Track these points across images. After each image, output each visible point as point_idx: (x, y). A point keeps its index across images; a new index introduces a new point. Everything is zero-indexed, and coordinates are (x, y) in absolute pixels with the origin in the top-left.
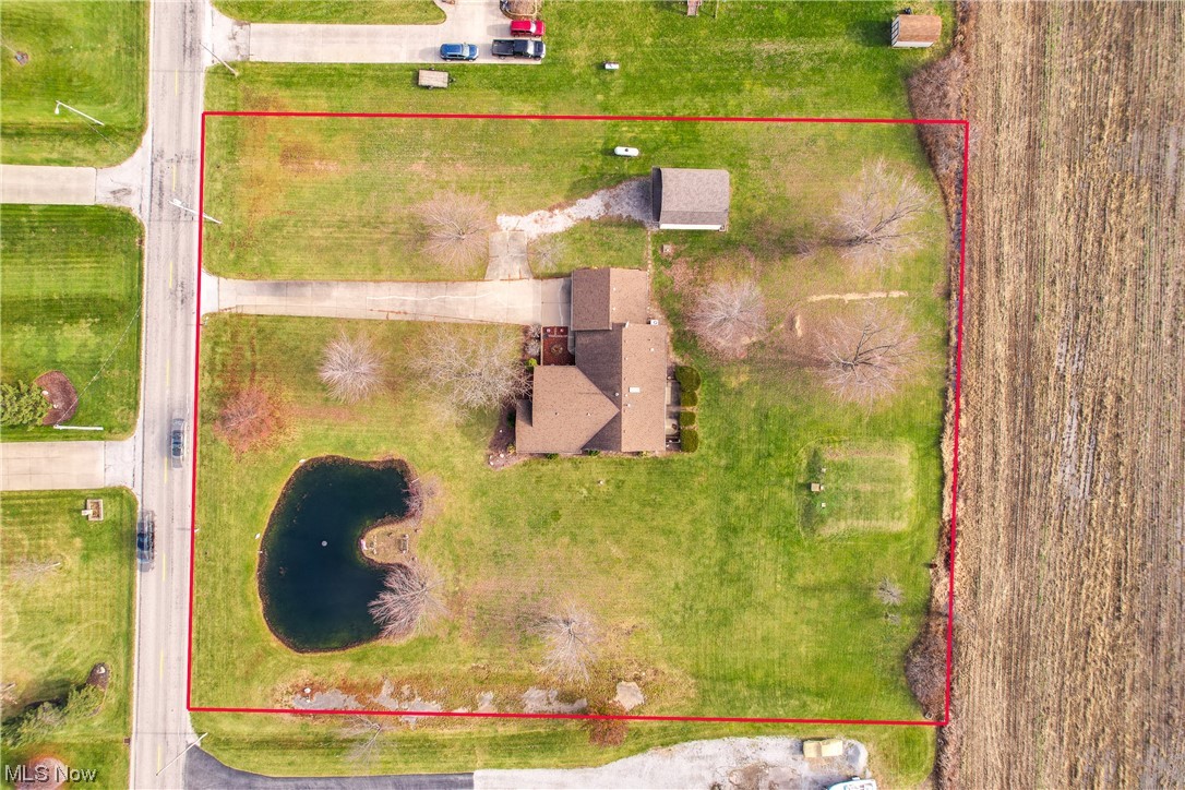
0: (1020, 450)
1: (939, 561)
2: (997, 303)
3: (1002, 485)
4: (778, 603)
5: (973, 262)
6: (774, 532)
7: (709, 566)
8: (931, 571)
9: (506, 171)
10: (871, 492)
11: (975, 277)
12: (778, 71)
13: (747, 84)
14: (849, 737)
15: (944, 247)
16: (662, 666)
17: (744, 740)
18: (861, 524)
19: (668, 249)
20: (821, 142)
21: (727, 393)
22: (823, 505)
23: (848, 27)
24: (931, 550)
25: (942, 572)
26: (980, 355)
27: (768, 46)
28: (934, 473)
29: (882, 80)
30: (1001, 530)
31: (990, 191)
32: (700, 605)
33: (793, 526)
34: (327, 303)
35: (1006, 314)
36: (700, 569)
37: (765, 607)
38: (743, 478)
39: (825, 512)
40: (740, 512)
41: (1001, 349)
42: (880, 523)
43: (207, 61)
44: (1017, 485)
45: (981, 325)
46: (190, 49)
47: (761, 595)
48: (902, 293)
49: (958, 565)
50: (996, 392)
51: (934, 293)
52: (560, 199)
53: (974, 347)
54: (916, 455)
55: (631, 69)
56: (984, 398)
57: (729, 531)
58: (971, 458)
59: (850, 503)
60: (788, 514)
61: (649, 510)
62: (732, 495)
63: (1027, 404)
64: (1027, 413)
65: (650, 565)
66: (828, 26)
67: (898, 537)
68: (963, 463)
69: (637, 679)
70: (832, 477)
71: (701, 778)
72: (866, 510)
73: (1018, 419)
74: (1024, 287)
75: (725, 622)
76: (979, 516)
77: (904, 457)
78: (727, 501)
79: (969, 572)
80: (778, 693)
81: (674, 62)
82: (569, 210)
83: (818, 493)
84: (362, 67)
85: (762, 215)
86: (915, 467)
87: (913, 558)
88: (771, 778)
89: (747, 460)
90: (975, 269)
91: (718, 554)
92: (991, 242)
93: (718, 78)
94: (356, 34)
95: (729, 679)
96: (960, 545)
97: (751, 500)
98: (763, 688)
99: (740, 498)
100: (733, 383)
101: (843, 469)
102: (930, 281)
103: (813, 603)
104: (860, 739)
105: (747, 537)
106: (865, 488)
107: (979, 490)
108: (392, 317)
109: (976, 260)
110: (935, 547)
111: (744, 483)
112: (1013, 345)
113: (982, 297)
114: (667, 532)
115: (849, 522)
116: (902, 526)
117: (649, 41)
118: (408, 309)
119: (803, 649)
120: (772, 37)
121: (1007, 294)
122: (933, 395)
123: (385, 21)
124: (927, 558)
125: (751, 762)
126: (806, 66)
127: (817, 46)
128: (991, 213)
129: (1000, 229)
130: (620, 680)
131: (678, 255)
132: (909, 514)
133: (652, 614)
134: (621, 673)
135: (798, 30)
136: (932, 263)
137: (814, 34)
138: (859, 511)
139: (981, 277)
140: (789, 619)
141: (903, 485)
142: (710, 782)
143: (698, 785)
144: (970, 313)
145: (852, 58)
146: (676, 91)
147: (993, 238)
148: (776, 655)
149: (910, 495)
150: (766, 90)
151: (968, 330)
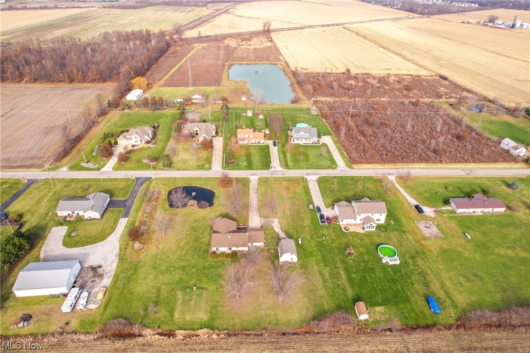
1: (160, 331)
4: (157, 281)
6: (181, 279)
7: (173, 263)
8: (156, 328)
9: (290, 220)
10: (191, 304)
11: (273, 340)
12: (334, 275)
13: (328, 268)
14: (102, 302)
15: (284, 329)
16: (144, 254)
17: (113, 273)
18: (180, 302)
19: (272, 251)
20: (314, 288)
22: (188, 291)
24: (165, 328)
25: (155, 332)
26: (241, 343)
27: (342, 273)
28: (196, 327)
29: (341, 305)
31: (308, 344)
32: (161, 262)
33: (182, 284)
34: (252, 194)
36: (173, 261)
37: (155, 278)
38: (201, 271)
39: (186, 291)
40: (189, 271)
42: (179, 308)
43: (305, 176)
45: (254, 343)
46: (308, 174)
47: (161, 277)
48: (264, 314)
49: (157, 336)
51: (263, 325)
52: (284, 229)
53: (244, 340)
54: (202, 321)
55: (324, 242)
56: (223, 345)
57: (183, 268)
58: (199, 341)
59: (188, 298)
60: (186, 283)
61: (194, 249)
62: (195, 268)
65: (177, 250)
66: (355, 288)
67: (172, 315)
68: (197, 338)
69: (143, 248)
70: (198, 293)
71: (105, 263)
72: (184, 303)
75: (154, 268)
76: (175, 345)
77: (203, 316)
78: (194, 267)
79: (152, 342)
80: (126, 282)
81: (330, 251)
82: (281, 232)
83: (193, 289)
84: (311, 196)
86: (198, 321)
87: (163, 321)
88: (97, 281)
89: (206, 272)
90: (275, 340)
91: (176, 266)
93: (328, 261)
94: (319, 195)
95: (135, 270)
96: (165, 338)
97: (193, 273)
98: (129, 278)
99: (194, 270)
101: (200, 295)
102: (269, 324)
103: (154, 290)
104: (100, 306)
105: (181, 273)
106: (192, 303)
107: (186, 344)
108: (250, 203)
109: (280, 340)
111: (199, 271)
113: (264, 343)
114: (186, 254)
115: (181, 298)
116: (176, 315)
117: (334, 245)
118: (252, 205)
119: (139, 288)
120: (346, 273)
122: (225, 326)
123: (323, 199)
124: (162, 327)
125: (105, 275)
126: (339, 283)
127: (347, 286)
128: (299, 345)
129: (293, 349)
130: (143, 244)
131: (271, 254)
132: (180, 318)
133: (162, 251)
134: (145, 245)
135: (351, 280)
136: (276, 324)
137: (351, 285)
138: (185, 301)
139: (273, 343)
140: (151, 284)
141: (192, 315)
142: (103, 265)
143: (104, 263)
144: (258, 339)
145: (346, 296)
146: (321, 252)
147: (289, 346)
148: (139, 281)
149: (188, 318)
150: (328, 273)
151: (251, 338)
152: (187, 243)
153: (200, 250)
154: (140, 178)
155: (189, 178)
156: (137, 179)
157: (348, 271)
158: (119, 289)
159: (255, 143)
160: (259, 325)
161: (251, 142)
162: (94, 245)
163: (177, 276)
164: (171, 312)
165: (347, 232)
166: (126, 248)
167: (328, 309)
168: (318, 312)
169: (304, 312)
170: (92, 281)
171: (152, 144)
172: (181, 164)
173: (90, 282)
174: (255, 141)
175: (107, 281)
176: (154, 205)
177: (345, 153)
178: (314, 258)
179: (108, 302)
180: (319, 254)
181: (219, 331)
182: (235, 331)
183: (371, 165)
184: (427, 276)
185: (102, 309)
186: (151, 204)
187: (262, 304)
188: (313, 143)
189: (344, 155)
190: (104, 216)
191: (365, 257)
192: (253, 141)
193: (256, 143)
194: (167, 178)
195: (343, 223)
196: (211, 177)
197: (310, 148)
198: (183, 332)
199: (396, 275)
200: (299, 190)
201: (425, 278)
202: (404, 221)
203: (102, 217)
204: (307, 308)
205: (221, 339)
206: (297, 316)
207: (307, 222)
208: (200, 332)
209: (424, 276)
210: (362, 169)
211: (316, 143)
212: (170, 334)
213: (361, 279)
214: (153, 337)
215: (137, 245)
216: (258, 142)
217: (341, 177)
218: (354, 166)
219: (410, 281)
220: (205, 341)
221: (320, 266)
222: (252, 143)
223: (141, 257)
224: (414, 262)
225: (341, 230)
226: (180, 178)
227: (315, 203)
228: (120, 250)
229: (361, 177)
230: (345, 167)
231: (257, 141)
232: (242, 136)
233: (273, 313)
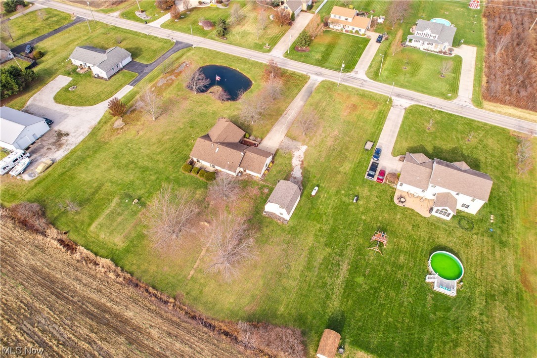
0: (75, 300)
1: (65, 237)
2: (153, 324)
3: (68, 281)
4: (106, 174)
5: (183, 322)
6: (132, 183)
7: (139, 159)
8: (64, 232)
9: (324, 154)
10: (116, 220)
11: (174, 319)
12: (330, 265)
13: (328, 250)
14: (38, 177)
15: (200, 310)
16: (119, 136)
17: (73, 147)
18: (108, 211)
19: (266, 191)
20: (285, 271)
21: (195, 189)
22: (127, 201)
23: (344, 312)
25: (59, 237)
26: (135, 301)
27: (345, 267)
28: (102, 252)
29: (307, 318)
30: (50, 271)
31: (215, 353)
32: (128, 152)
33: (128, 190)
34: (299, 100)
35: (144, 327)
36: (140, 157)
37: (108, 170)
38: (160, 181)
39: (123, 201)
40: (148, 176)
41: (129, 314)
42: (102, 218)
43: (393, 98)
44: (62, 289)
45: (149, 310)
46: (399, 96)
47: (114, 171)
48: (190, 276)
49: (56, 243)
50: (111, 300)
51: (180, 291)
52: (305, 165)
53: (141, 300)
54: (115, 248)
55: (352, 207)
56: (113, 293)
57: (144, 169)
58: (93, 273)
59: (119, 210)
60: (134, 190)
61: (173, 150)
62: (157, 175)
63: (92, 315)
64: (88, 312)
65: (154, 144)
66: (348, 301)
67: (90, 225)
68: (94, 267)
69: (122, 128)
70: (135, 208)
71: (74, 133)
72: (112, 216)
73: (89, 305)
74: (151, 345)
75: (116, 157)
76: (66, 264)
77: (118, 241)
78: (156, 173)
79: (48, 248)
80: (77, 162)
81: (351, 223)
82: (299, 167)
83: (133, 201)
84: (381, 130)
85: (262, 230)
86: (111, 245)
87: (76, 227)
88: (53, 150)
89: (165, 185)
90: (178, 320)
91: (140, 164)
92: (187, 338)
93: (336, 238)
94: (394, 132)
95: (96, 151)
96: (63, 249)
97: (150, 180)
98: (83, 159)
99: (153, 178)
100: (198, 192)
102: (187, 294)
103: (95, 185)
104: (33, 181)
105: (138, 174)
106: (119, 219)
107: (77, 269)
108: (286, 112)
109: (183, 324)
110: (72, 239)
111: (158, 181)
112: (126, 322)
113: (162, 317)
114: (160, 153)
115: (112, 208)
116: (93, 228)
117: (363, 217)
118: (286, 116)
119: (83, 175)
120: (350, 270)
121: (154, 332)
122: (134, 268)
123: (396, 140)
124: (71, 233)
125: (64, 146)
126: (329, 281)
127: (338, 291)
128: (202, 346)
129: (191, 347)
130: (126, 124)
131: (262, 193)
132: (94, 233)
133: (138, 139)
134: (127, 125)
135: (350, 285)
136: (195, 299)
137: (345, 292)
138: (113, 213)
139: (172, 322)
140: (97, 176)
141: (108, 234)
142: (71, 135)
143: (73, 131)
144: (158, 306)
145: (324, 306)
146: (336, 220)
147: (188, 340)
148: (90, 167)
149: (102, 236)
150: (322, 257)
151: (151, 301)
152: (171, 140)
153: (179, 153)
154: (181, 43)
155: (234, 56)
156: (177, 43)
157: (355, 269)
158: (64, 168)
159: (351, 32)
160: (174, 287)
161: (347, 29)
162: (79, 108)
163: (130, 176)
164: (92, 219)
165: (401, 205)
166: (105, 123)
167: (282, 315)
168: (264, 310)
169: (245, 301)
170: (48, 149)
171: (222, 6)
172: (238, 37)
173: (45, 148)
174: (353, 29)
175: (59, 154)
176: (171, 79)
177: (485, 79)
178: (319, 226)
179: (44, 179)
180: (331, 222)
181: (122, 270)
182: (140, 281)
183: (520, 110)
184: (496, 345)
185: (33, 184)
186: (169, 78)
187: (198, 261)
188: (440, 52)
189: (480, 82)
190: (113, 78)
191: (402, 258)
192: (350, 28)
193: (354, 32)
194: (210, 50)
195: (402, 188)
196: (261, 63)
197: (429, 58)
198: (85, 251)
199: (435, 314)
200: (370, 115)
201: (489, 346)
202: (518, 226)
203: (110, 78)
204: (253, 297)
205: (117, 283)
206: (231, 300)
207: (347, 167)
208: (103, 261)
209: (488, 342)
210: (499, 112)
211: (445, 53)
212: (70, 247)
213: (368, 291)
214: (52, 241)
215: (119, 122)
216: (357, 32)
217: (451, 115)
218: (486, 104)
219: (454, 336)
220: (99, 275)
221: (319, 242)
222: (347, 31)
223: (113, 138)
224: (486, 306)
225: (392, 198)
226: (225, 54)
227: (380, 141)
228: (99, 123)
229: (486, 124)
230: (469, 101)
231: (357, 29)
232: (337, 17)
233: (202, 281)
